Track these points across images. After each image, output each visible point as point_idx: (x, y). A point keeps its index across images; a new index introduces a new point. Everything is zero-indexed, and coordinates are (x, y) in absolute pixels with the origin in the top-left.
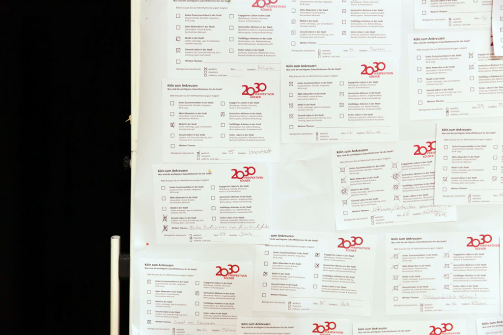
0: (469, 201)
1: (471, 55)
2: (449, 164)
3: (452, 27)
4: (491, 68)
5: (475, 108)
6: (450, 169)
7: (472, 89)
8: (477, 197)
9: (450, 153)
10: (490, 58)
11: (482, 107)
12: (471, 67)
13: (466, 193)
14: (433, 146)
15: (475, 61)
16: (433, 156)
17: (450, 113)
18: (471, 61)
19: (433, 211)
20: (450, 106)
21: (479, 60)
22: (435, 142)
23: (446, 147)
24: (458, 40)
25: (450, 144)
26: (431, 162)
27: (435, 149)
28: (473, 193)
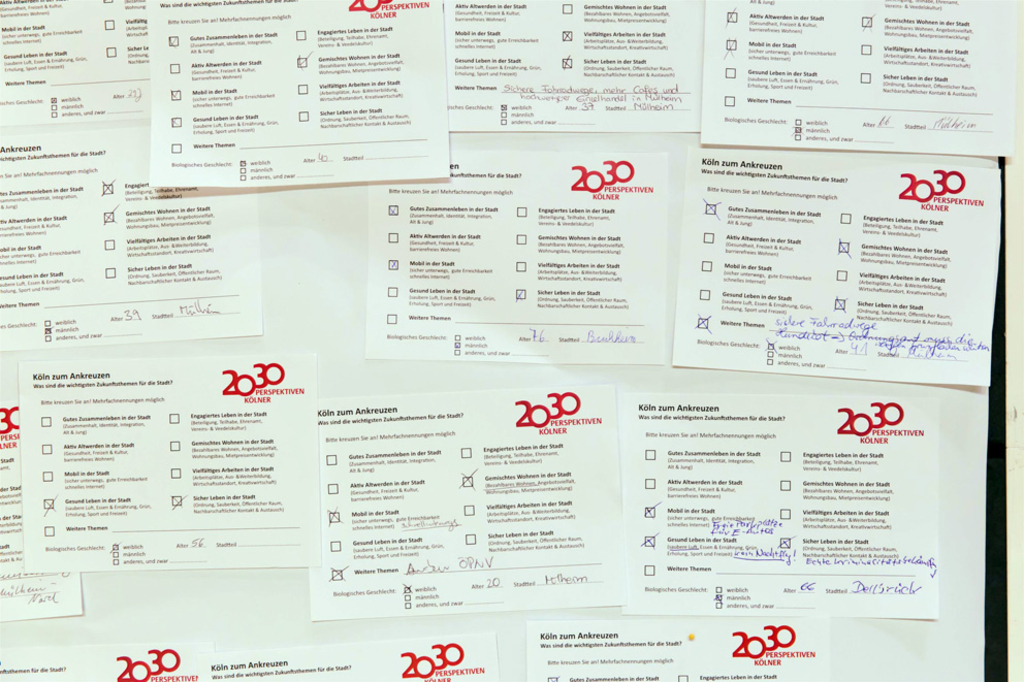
0: (116, 562)
1: (108, 188)
2: (58, 464)
3: (60, 119)
4: (158, 219)
5: (119, 319)
6: (60, 478)
7: (110, 273)
8: (135, 553)
9: (57, 437)
10: (155, 195)
11: (136, 316)
12: (109, 218)
13: (106, 539)
14: (14, 418)
15: (119, 201)
16: (15, 445)
17: (54, 334)
18: (108, 203)
19: (26, 589)
20: (55, 317)
21: (128, 200)
22: (16, 409)
23: (46, 422)
24: (76, 151)
25: (58, 413)
26: (12, 460)
27: (17, 427)
28: (125, 540)
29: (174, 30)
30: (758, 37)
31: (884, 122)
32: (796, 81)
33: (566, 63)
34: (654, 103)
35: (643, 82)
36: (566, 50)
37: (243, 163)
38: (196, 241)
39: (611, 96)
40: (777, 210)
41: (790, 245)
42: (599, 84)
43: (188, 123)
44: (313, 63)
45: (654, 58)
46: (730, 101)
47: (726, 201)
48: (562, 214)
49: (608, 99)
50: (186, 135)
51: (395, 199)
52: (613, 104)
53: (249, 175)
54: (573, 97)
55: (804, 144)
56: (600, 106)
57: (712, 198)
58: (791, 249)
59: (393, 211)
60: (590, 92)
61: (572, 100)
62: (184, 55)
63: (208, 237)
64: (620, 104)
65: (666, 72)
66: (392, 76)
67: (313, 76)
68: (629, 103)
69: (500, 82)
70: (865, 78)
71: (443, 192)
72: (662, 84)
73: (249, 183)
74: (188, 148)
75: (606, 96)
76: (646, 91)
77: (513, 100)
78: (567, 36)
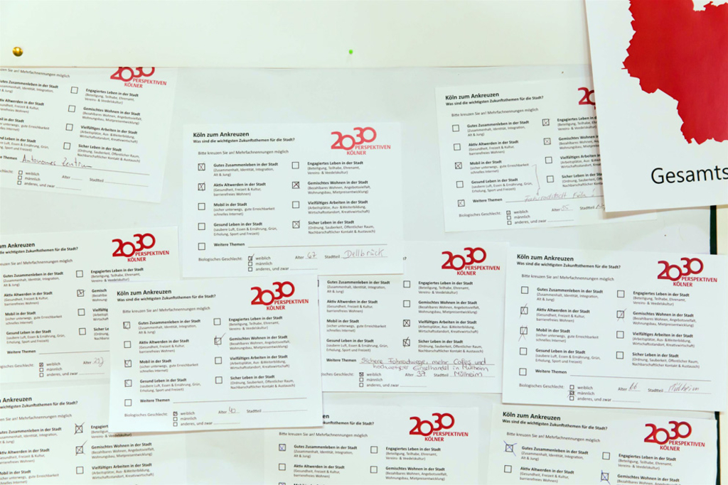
1: (79, 429)
3: (46, 378)
4: (114, 451)
12: (79, 450)
15: (87, 439)
18: (79, 439)
21: (93, 437)
29: (127, 317)
30: (542, 325)
31: (633, 387)
32: (570, 357)
33: (406, 342)
34: (468, 372)
35: (460, 356)
36: (406, 332)
37: (175, 413)
38: (141, 468)
39: (438, 366)
40: (557, 449)
41: (566, 475)
42: (429, 357)
43: (136, 384)
44: (226, 341)
45: (468, 339)
46: (523, 372)
47: (520, 442)
48: (403, 452)
49: (435, 369)
50: (135, 393)
51: (283, 439)
52: (439, 372)
53: (180, 422)
54: (411, 366)
55: (576, 403)
56: (430, 373)
57: (511, 440)
58: (567, 477)
59: (282, 448)
60: (422, 363)
61: (410, 369)
62: (134, 335)
63: (150, 465)
64: (444, 372)
65: (477, 349)
66: (282, 352)
67: (225, 351)
68: (450, 371)
69: (358, 356)
70: (620, 355)
71: (318, 435)
72: (474, 358)
73: (179, 428)
74: (136, 402)
75: (434, 366)
76: (463, 363)
77: (368, 369)
78: (406, 323)
